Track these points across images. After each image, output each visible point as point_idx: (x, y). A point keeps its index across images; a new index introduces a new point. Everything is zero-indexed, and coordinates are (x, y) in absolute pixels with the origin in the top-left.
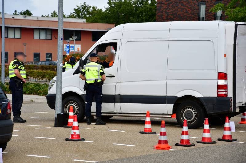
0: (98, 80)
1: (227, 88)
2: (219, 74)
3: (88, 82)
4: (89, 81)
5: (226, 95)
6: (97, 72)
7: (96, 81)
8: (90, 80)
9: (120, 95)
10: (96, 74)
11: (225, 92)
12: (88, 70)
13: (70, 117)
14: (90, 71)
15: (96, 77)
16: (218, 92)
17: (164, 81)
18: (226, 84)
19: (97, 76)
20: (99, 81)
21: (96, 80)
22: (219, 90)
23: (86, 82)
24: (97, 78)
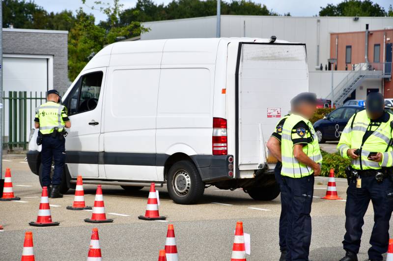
0: (58, 128)
1: (226, 142)
2: (215, 119)
3: (44, 132)
4: (45, 130)
5: (226, 151)
6: (57, 116)
7: (56, 130)
8: (46, 128)
9: (104, 152)
10: (56, 118)
11: (224, 147)
12: (43, 113)
13: (5, 185)
14: (45, 114)
15: (55, 124)
16: (213, 147)
17: (153, 131)
18: (226, 135)
19: (57, 123)
20: (60, 130)
21: (55, 128)
22: (215, 145)
23: (39, 132)
24: (57, 125)
